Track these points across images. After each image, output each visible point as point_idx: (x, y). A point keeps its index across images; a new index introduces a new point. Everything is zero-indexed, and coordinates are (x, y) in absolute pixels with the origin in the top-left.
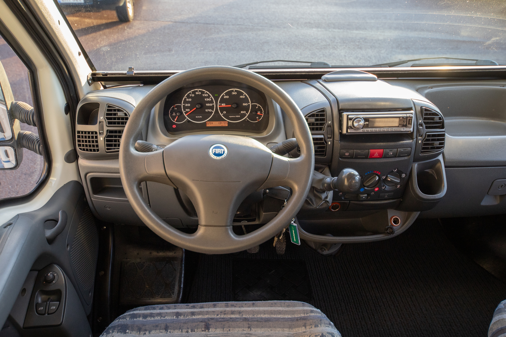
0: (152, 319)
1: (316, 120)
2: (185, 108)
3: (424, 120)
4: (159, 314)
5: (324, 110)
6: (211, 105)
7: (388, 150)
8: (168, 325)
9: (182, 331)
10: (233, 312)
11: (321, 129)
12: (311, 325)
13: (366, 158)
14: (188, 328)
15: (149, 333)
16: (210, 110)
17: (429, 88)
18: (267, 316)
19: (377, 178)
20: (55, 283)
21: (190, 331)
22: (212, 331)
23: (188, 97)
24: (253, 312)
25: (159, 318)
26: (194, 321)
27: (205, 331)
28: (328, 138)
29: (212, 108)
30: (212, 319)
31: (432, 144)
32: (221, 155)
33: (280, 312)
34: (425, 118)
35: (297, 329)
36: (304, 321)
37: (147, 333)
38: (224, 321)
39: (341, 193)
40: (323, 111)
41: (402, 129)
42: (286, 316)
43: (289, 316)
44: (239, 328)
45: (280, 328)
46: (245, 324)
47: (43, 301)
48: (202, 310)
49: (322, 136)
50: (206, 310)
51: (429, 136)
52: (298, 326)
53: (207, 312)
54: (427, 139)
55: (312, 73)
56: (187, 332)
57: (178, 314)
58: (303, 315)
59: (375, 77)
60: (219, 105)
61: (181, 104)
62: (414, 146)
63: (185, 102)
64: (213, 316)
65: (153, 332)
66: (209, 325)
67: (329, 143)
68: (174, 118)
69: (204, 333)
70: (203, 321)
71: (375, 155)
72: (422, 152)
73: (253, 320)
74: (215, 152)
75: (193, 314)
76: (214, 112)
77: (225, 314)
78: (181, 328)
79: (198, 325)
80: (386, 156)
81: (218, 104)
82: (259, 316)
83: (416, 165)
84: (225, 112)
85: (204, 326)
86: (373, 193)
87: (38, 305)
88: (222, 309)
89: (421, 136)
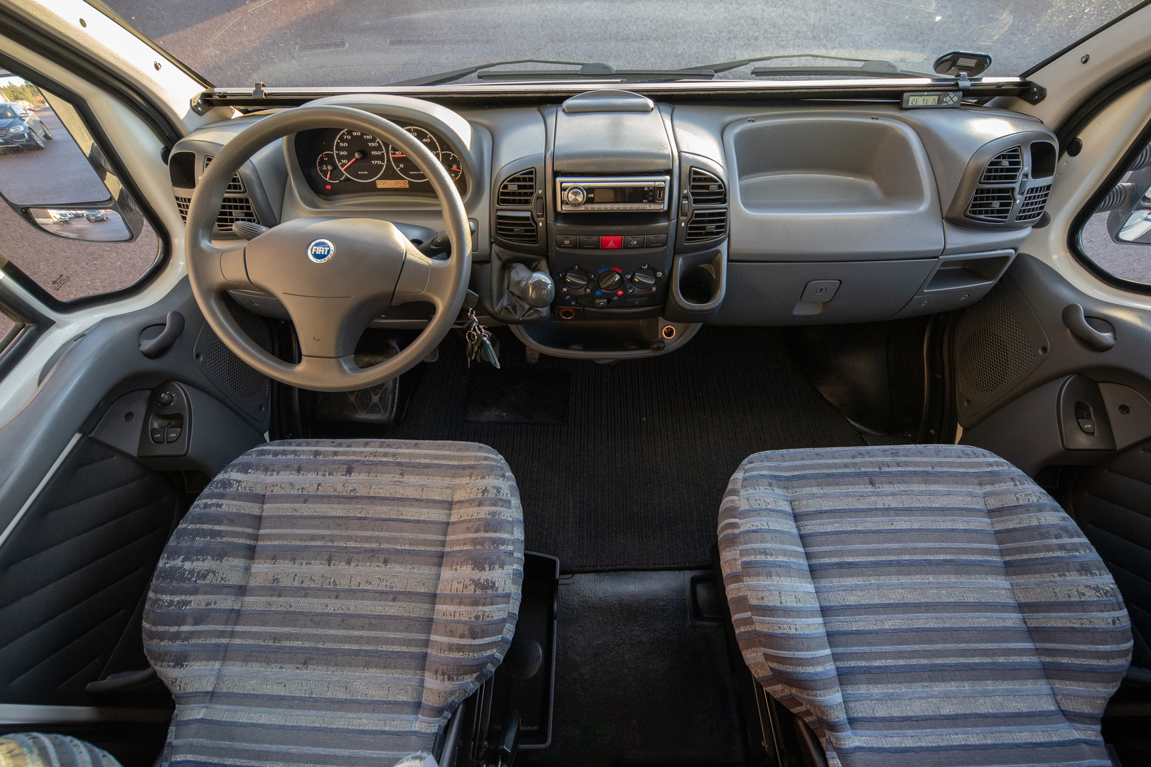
0: (284, 457)
1: (520, 187)
2: (340, 158)
3: (692, 189)
4: (294, 452)
5: (532, 171)
6: (379, 153)
7: (629, 238)
8: (302, 465)
9: (317, 474)
10: (385, 455)
11: (527, 202)
12: (478, 475)
13: (597, 248)
14: (325, 471)
15: (277, 474)
16: (379, 162)
17: (749, 121)
18: (427, 461)
19: (617, 278)
20: (174, 405)
21: (327, 474)
22: (354, 476)
23: (342, 139)
24: (411, 456)
25: (293, 456)
26: (334, 462)
27: (346, 475)
28: (538, 216)
29: (381, 158)
30: (357, 461)
31: (704, 228)
32: (324, 256)
33: (445, 457)
34: (693, 186)
35: (460, 479)
36: (472, 470)
37: (275, 474)
38: (372, 465)
39: (569, 297)
40: (531, 173)
41: (648, 206)
42: (452, 463)
43: (456, 463)
44: (389, 474)
45: (440, 476)
46: (398, 469)
47: (162, 427)
48: (348, 449)
49: (528, 214)
50: (353, 449)
51: (697, 215)
52: (463, 476)
53: (354, 452)
54: (693, 221)
55: (553, 95)
56: (324, 475)
57: (317, 453)
58: (472, 463)
59: (651, 103)
60: (392, 154)
61: (333, 151)
62: (672, 231)
63: (339, 148)
64: (359, 458)
65: (282, 473)
66: (352, 468)
67: (541, 224)
68: (325, 173)
69: (344, 477)
70: (344, 463)
71: (610, 244)
72: (688, 240)
73: (408, 465)
74: (315, 252)
75: (335, 453)
76: (385, 164)
77: (375, 456)
78: (316, 471)
79: (339, 468)
80: (627, 246)
81: (391, 152)
82: (417, 461)
83: (680, 260)
84: (402, 166)
85: (345, 470)
86: (615, 298)
87: (154, 431)
88: (373, 449)
89: (686, 216)
